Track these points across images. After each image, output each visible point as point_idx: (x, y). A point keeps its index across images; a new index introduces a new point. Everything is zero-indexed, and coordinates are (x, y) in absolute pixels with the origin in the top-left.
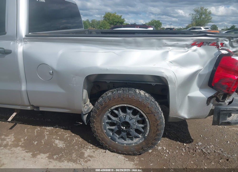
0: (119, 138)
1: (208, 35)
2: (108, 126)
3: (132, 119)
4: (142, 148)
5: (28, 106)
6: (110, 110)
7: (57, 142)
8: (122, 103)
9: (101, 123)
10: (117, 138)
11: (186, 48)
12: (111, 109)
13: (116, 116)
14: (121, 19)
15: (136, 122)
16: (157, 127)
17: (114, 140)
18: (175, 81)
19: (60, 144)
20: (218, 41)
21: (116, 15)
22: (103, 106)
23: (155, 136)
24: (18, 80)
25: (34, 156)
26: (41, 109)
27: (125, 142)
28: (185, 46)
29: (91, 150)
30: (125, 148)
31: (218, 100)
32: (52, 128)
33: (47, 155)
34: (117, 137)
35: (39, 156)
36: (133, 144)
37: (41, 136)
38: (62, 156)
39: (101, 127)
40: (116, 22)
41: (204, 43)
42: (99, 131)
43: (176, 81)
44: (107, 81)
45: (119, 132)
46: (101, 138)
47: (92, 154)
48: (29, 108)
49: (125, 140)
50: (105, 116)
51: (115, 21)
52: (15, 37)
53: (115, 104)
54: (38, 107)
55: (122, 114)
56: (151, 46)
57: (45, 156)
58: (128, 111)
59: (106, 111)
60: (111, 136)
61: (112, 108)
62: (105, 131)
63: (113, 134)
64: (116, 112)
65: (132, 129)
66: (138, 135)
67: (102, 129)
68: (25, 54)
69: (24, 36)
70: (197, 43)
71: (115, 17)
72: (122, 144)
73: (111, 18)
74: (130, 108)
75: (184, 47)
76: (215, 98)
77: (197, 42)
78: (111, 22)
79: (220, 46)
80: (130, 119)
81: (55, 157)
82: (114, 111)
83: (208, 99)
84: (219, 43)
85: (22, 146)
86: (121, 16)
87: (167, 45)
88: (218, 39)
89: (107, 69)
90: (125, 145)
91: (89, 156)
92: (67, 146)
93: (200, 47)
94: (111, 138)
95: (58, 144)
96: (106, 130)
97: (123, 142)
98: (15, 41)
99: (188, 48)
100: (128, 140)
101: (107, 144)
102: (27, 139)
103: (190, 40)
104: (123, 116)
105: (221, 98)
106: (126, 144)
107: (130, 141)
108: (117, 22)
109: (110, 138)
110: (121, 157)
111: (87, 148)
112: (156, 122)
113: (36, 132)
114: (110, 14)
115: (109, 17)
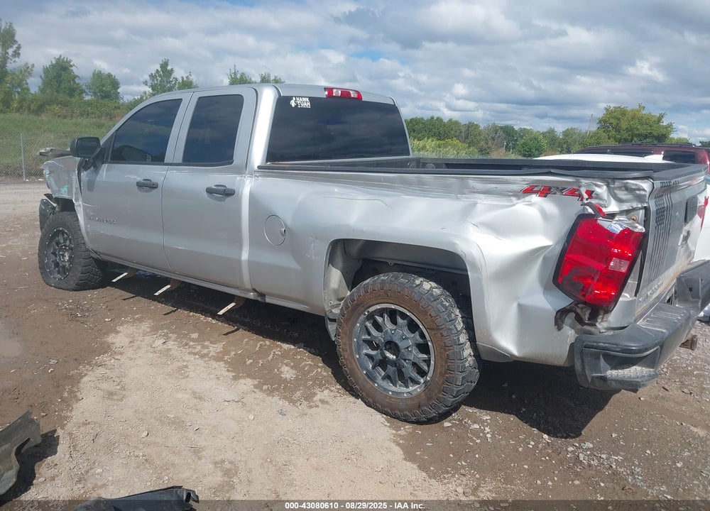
0: (384, 378)
1: (553, 171)
2: (367, 349)
3: (407, 338)
4: (419, 406)
5: (249, 291)
6: (366, 313)
7: (285, 369)
8: (385, 301)
9: (351, 340)
10: (380, 378)
11: (514, 199)
12: (368, 312)
13: (378, 327)
14: (661, 127)
15: (414, 347)
16: (446, 363)
17: (371, 380)
18: (481, 266)
19: (288, 373)
20: (580, 187)
21: (644, 112)
22: (355, 302)
23: (443, 384)
24: (237, 241)
25: (236, 378)
26: (268, 300)
27: (393, 388)
28: (512, 194)
29: (332, 394)
30: (388, 400)
31: (579, 319)
32: (292, 347)
33: (256, 382)
34: (380, 375)
35: (242, 381)
36: (405, 395)
37: (263, 352)
38: (277, 389)
39: (350, 345)
40: (639, 135)
41: (550, 188)
42: (346, 355)
43: (483, 264)
44: (389, 262)
45: (383, 363)
46: (350, 369)
47: (327, 399)
48: (252, 295)
49: (395, 385)
50: (358, 325)
51: (636, 132)
52: (243, 169)
53: (374, 302)
54: (262, 295)
55: (389, 326)
56: (447, 191)
57: (252, 383)
58: (400, 320)
59: (360, 315)
60: (367, 370)
61: (371, 309)
62: (358, 356)
63: (373, 368)
64: (379, 319)
65: (405, 360)
66: (419, 377)
67: (351, 352)
68: (253, 199)
69: (256, 168)
70: (536, 189)
71: (640, 119)
72: (386, 390)
73: (624, 125)
74: (404, 316)
75: (510, 196)
76: (573, 315)
77: (537, 186)
78: (625, 135)
79: (586, 196)
80: (404, 339)
81: (265, 387)
82: (377, 317)
83: (557, 314)
84: (583, 191)
85: (226, 362)
86: (661, 116)
87: (475, 190)
88: (578, 182)
89: (363, 231)
90: (390, 393)
91: (322, 401)
92: (297, 379)
93: (545, 197)
94: (366, 374)
95: (285, 373)
96: (359, 354)
97: (389, 388)
98: (243, 175)
99: (519, 199)
100: (400, 386)
101: (358, 384)
102: (240, 355)
103: (521, 181)
104: (391, 330)
105: (587, 316)
106: (393, 392)
107: (404, 389)
108: (646, 137)
109: (365, 372)
110: (380, 418)
111: (327, 388)
112: (445, 351)
113: (259, 346)
114: (623, 112)
115: (619, 119)
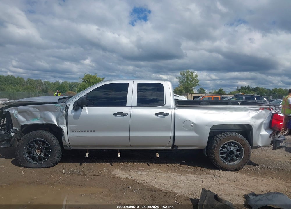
2: (221, 155)
4: (241, 165)
8: (229, 140)
16: (248, 152)
17: (225, 163)
20: (270, 108)
22: (220, 142)
30: (231, 167)
36: (235, 164)
43: (256, 126)
46: (218, 162)
52: (170, 107)
53: (225, 142)
55: (229, 147)
61: (223, 144)
64: (225, 146)
65: (234, 155)
66: (237, 158)
71: (96, 79)
72: (229, 164)
73: (91, 81)
74: (233, 143)
75: (256, 110)
76: (273, 134)
83: (270, 135)
87: (248, 109)
89: (223, 122)
100: (232, 162)
101: (221, 165)
103: (258, 107)
105: (276, 134)
109: (223, 161)
112: (248, 149)
114: (91, 76)
115: (89, 79)
